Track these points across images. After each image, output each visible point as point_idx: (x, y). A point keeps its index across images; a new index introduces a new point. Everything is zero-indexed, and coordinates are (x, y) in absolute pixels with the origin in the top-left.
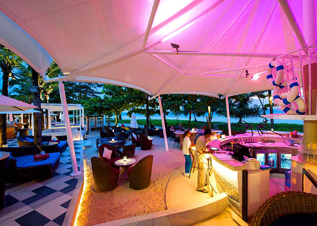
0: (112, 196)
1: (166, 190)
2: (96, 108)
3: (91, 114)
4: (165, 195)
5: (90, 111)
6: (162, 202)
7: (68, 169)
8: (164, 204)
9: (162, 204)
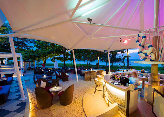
0: (50, 111)
1: (82, 104)
2: (31, 56)
3: (27, 60)
4: (83, 107)
5: (26, 58)
6: (82, 111)
7: (17, 96)
8: (83, 112)
9: (82, 113)
